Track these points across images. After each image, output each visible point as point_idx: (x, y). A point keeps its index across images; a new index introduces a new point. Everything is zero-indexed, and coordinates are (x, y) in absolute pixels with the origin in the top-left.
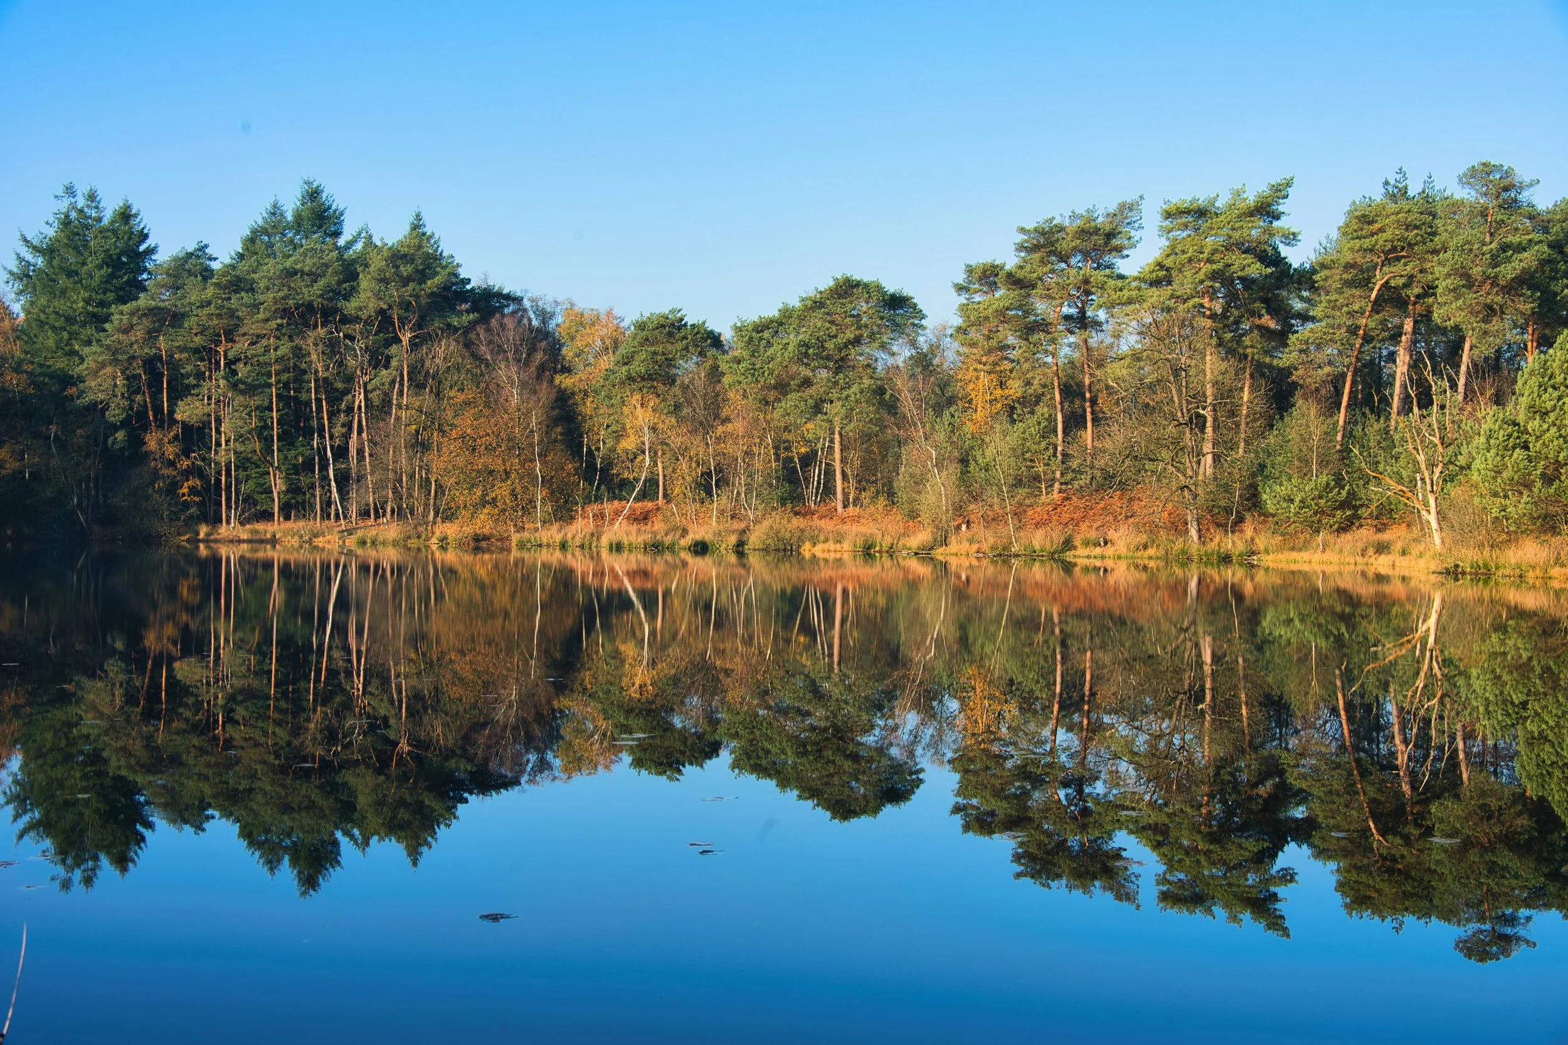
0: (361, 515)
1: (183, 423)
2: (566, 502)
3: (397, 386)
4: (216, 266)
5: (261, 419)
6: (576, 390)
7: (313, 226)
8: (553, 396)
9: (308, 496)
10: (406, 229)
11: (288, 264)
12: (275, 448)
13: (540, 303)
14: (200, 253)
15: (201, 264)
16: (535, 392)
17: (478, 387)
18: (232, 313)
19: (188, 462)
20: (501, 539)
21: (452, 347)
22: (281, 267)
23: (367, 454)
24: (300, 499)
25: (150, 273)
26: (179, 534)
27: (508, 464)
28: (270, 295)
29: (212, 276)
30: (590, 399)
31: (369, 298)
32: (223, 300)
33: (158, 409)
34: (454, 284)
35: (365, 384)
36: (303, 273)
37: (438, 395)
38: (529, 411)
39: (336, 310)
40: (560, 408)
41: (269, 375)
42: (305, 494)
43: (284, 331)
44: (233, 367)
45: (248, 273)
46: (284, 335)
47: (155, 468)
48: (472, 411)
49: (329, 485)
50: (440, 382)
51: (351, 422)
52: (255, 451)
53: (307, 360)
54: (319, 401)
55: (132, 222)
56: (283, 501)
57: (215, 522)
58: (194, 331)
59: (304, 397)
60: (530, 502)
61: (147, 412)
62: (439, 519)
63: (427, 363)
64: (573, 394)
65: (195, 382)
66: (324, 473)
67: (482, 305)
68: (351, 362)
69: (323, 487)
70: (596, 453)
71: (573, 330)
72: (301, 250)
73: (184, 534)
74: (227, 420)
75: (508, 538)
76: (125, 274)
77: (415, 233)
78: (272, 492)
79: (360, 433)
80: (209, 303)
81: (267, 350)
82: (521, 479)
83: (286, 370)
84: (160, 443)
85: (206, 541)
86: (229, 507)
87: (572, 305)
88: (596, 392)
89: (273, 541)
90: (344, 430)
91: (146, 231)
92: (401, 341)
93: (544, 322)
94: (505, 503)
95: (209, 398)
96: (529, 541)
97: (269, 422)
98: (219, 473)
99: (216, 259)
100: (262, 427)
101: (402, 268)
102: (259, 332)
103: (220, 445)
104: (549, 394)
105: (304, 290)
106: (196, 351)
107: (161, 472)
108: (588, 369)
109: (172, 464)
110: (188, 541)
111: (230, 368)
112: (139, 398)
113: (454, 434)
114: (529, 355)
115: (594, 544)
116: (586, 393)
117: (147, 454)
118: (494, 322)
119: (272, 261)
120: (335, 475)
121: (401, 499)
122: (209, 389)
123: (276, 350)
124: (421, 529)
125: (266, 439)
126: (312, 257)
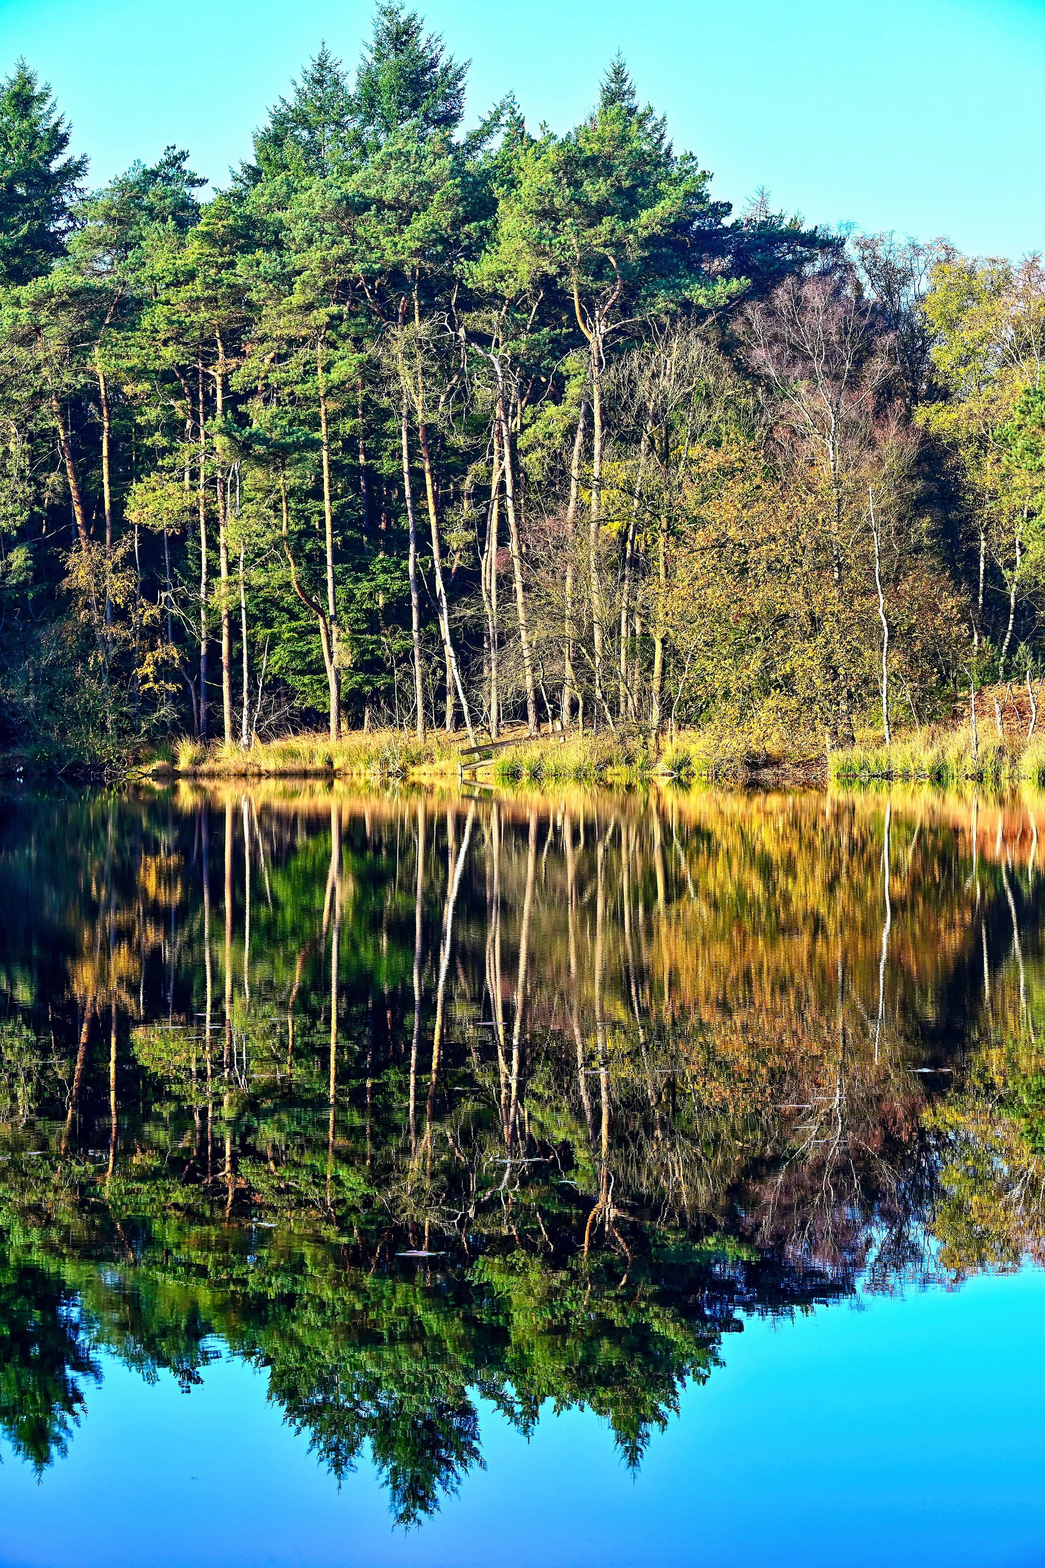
0: (507, 715)
1: (142, 528)
2: (943, 680)
3: (579, 438)
4: (202, 196)
5: (301, 516)
6: (962, 436)
7: (400, 104)
8: (912, 450)
9: (398, 676)
10: (596, 100)
11: (351, 186)
12: (329, 576)
13: (880, 251)
14: (172, 172)
15: (174, 193)
16: (872, 444)
17: (750, 437)
18: (237, 295)
19: (155, 611)
20: (805, 764)
21: (693, 353)
22: (336, 194)
23: (518, 586)
24: (381, 682)
25: (71, 217)
26: (138, 762)
27: (817, 599)
28: (315, 255)
29: (197, 218)
30: (991, 457)
31: (519, 252)
32: (220, 267)
33: (91, 502)
34: (695, 216)
35: (513, 438)
36: (381, 205)
37: (665, 456)
38: (860, 485)
39: (451, 281)
40: (927, 478)
41: (314, 422)
42: (391, 672)
43: (343, 329)
44: (241, 408)
45: (270, 208)
46: (344, 337)
47: (88, 624)
48: (738, 489)
49: (441, 653)
50: (670, 428)
51: (484, 518)
52: (288, 585)
53: (393, 387)
54: (417, 474)
55: (35, 112)
56: (346, 689)
57: (210, 735)
58: (161, 336)
59: (386, 466)
60: (866, 682)
61: (70, 508)
62: (671, 722)
63: (643, 387)
64: (954, 445)
65: (164, 442)
66: (432, 627)
67: (756, 258)
68: (483, 394)
69: (428, 658)
70: (1007, 573)
71: (952, 307)
72: (378, 157)
73: (150, 759)
74: (231, 520)
75: (820, 761)
76: (23, 221)
77: (613, 111)
78: (324, 670)
79: (503, 541)
80: (191, 276)
81: (309, 371)
82: (844, 633)
83: (349, 411)
84: (97, 572)
85: (192, 776)
86: (236, 703)
87: (949, 251)
88: (1006, 441)
89: (329, 774)
90: (470, 536)
91: (62, 130)
92: (585, 342)
93: (889, 291)
94: (811, 684)
95: (194, 475)
96: (864, 766)
97: (315, 520)
98: (215, 632)
99: (202, 182)
100: (301, 534)
101: (587, 187)
102: (292, 332)
103: (218, 574)
104: (901, 447)
105: (385, 241)
106: (166, 376)
107: (98, 633)
108: (987, 390)
109: (120, 615)
110: (157, 775)
111: (235, 411)
112: (53, 479)
113: (700, 538)
114: (858, 363)
115: (1005, 773)
116: (982, 442)
117: (72, 594)
118: (781, 297)
119: (317, 183)
120: (452, 632)
121: (591, 681)
122: (194, 457)
123: (327, 369)
124: (634, 744)
125: (309, 558)
126: (400, 170)
